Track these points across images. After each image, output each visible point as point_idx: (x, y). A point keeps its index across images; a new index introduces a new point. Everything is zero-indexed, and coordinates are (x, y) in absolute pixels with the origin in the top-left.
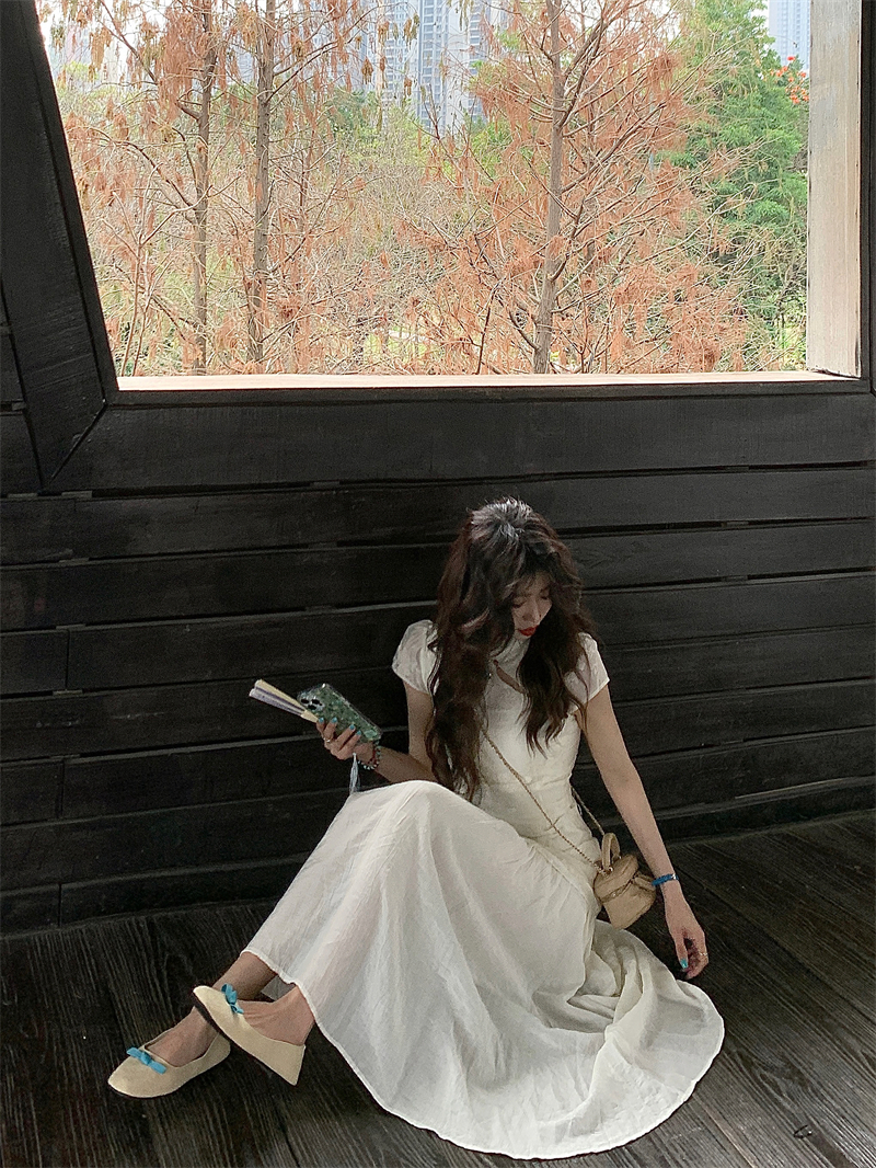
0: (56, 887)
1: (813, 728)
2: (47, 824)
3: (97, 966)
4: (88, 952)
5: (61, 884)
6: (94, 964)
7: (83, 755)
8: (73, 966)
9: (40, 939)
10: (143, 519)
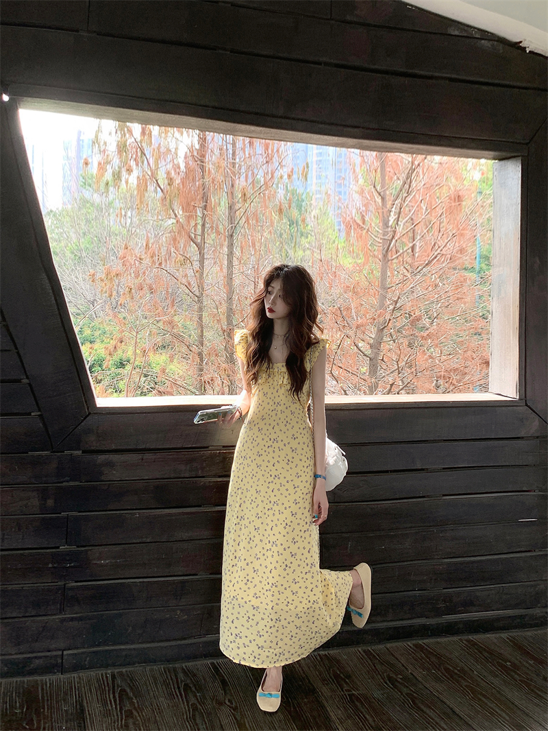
0: (61, 652)
2: (55, 617)
3: (79, 694)
4: (75, 687)
5: (63, 651)
6: (77, 693)
7: (76, 582)
8: (66, 694)
9: (50, 680)
10: (111, 464)
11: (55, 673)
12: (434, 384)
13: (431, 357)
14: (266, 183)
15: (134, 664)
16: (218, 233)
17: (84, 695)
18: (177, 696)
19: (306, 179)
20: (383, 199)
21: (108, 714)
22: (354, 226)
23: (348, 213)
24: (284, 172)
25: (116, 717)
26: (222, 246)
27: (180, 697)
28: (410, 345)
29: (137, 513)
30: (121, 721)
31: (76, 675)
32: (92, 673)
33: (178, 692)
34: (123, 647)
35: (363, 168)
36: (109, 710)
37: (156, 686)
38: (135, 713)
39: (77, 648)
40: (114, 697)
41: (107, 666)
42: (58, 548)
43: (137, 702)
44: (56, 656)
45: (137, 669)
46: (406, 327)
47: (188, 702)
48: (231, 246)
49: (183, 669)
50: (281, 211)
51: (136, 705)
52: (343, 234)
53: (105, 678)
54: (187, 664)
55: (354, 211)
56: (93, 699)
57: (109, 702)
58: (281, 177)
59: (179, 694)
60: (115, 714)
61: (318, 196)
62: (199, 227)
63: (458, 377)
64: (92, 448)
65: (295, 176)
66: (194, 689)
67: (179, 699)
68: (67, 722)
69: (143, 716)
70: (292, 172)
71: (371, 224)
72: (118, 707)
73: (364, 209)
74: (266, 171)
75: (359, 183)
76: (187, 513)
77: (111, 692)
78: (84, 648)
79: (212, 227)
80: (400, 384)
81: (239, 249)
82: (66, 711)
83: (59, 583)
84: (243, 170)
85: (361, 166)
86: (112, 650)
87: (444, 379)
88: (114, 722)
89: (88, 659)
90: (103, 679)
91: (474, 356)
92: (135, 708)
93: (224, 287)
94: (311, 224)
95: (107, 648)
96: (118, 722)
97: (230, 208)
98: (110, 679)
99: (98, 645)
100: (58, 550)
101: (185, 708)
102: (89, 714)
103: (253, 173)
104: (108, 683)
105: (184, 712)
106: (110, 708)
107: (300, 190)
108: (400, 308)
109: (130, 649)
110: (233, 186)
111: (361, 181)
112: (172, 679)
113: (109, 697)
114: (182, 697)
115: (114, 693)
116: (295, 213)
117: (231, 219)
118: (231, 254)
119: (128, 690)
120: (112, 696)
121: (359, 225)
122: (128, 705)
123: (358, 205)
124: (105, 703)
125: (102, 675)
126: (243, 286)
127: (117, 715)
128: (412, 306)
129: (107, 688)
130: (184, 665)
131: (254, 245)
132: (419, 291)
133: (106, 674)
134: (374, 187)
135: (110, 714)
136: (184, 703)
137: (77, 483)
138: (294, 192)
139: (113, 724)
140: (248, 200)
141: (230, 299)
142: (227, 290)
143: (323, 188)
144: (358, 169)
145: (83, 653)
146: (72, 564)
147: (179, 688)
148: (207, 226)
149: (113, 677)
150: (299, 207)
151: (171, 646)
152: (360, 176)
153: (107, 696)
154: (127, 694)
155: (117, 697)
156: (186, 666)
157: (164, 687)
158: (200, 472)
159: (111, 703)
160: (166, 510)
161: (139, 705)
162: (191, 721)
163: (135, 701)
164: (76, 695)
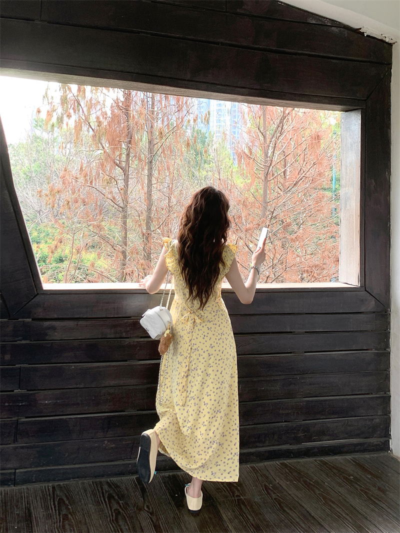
2: (10, 446)
3: (27, 502)
4: (24, 496)
5: (16, 469)
6: (26, 500)
7: (26, 418)
8: (18, 501)
9: (4, 490)
10: (54, 328)
11: (9, 485)
12: (299, 277)
13: (298, 256)
14: (177, 126)
15: (70, 479)
16: (140, 160)
17: (31, 502)
18: (102, 503)
19: (208, 123)
20: (264, 137)
21: (49, 517)
22: (244, 157)
23: (239, 146)
24: (191, 117)
25: (55, 519)
26: (143, 169)
27: (104, 504)
28: (283, 246)
29: (73, 366)
30: (60, 522)
31: (25, 487)
32: (37, 486)
33: (103, 500)
34: (61, 467)
35: (250, 115)
36: (50, 514)
37: (87, 495)
38: (70, 516)
39: (25, 468)
40: (54, 504)
41: (49, 481)
42: (13, 391)
43: (72, 508)
44: (11, 473)
45: (72, 482)
46: (280, 231)
47: (111, 508)
48: (150, 169)
49: (107, 482)
50: (188, 145)
51: (71, 510)
52: (236, 162)
53: (47, 490)
54: (111, 479)
55: (244, 146)
56: (38, 505)
57: (50, 508)
58: (189, 121)
59: (103, 502)
60: (55, 518)
61: (218, 135)
62: (124, 156)
63: (318, 272)
64: (40, 317)
65: (199, 120)
66: (116, 497)
67: (103, 505)
68: (18, 523)
69: (76, 518)
70: (197, 118)
71: (256, 155)
72: (57, 511)
73: (251, 144)
74: (178, 117)
75: (248, 126)
76: (113, 366)
77: (52, 500)
78: (31, 468)
79: (135, 156)
80: (273, 277)
81: (157, 172)
82: (18, 515)
83: (14, 419)
84: (160, 116)
85: (249, 114)
86: (53, 469)
87: (308, 273)
88: (54, 524)
89: (34, 475)
90: (45, 489)
91: (330, 255)
92: (70, 513)
93: (145, 201)
94: (212, 154)
95: (49, 468)
96: (57, 522)
97: (150, 142)
98: (51, 490)
99: (42, 466)
100: (13, 393)
101: (109, 513)
102: (35, 517)
103: (168, 118)
104: (49, 493)
105: (108, 515)
106: (51, 512)
107: (204, 130)
108: (275, 218)
109: (67, 469)
110: (152, 127)
111: (249, 125)
112: (99, 491)
113: (51, 504)
114: (106, 505)
115: (54, 501)
116: (199, 146)
117: (151, 150)
118: (150, 175)
119: (65, 499)
120: (52, 503)
121: (248, 156)
122: (65, 511)
123: (247, 141)
124: (47, 509)
125: (45, 487)
126: (160, 200)
127: (57, 518)
128: (284, 216)
129: (49, 498)
130: (108, 480)
131: (168, 169)
132: (290, 205)
133: (48, 487)
134: (259, 129)
135: (51, 516)
136: (108, 509)
137: (28, 342)
138: (199, 132)
139: (53, 525)
140: (164, 138)
141: (149, 210)
142: (147, 203)
143: (221, 129)
144: (246, 116)
145: (31, 471)
146: (24, 404)
147: (103, 496)
148: (131, 155)
149: (53, 488)
150: (203, 142)
151: (99, 466)
152: (248, 121)
153: (49, 504)
154: (64, 502)
155: (56, 503)
156: (110, 480)
157: (92, 497)
158: (124, 335)
159: (52, 508)
160: (95, 364)
161: (73, 511)
162: (114, 523)
163: (70, 507)
164: (25, 502)
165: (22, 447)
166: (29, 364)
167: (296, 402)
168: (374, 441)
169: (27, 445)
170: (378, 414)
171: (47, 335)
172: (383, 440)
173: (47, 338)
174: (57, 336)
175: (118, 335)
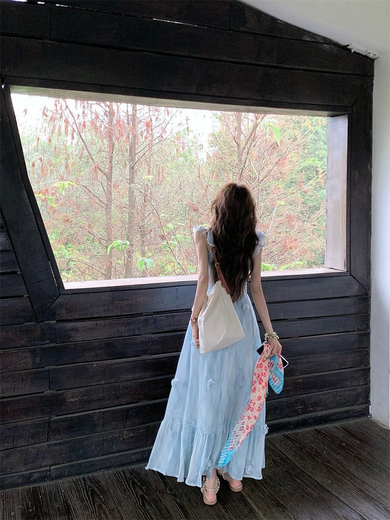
0: (48, 468)
1: (327, 389)
2: (44, 444)
4: (61, 490)
5: (50, 466)
7: (57, 416)
8: (56, 495)
10: (76, 329)
15: (97, 470)
17: (67, 495)
18: (128, 490)
27: (130, 491)
29: (95, 364)
30: (96, 513)
31: (60, 481)
32: (70, 479)
33: (128, 488)
37: (114, 484)
38: (103, 506)
39: (60, 464)
40: (88, 495)
41: (79, 474)
42: (44, 392)
43: (104, 497)
44: (46, 470)
45: (99, 473)
47: (137, 496)
51: (103, 500)
53: (79, 482)
54: (131, 467)
56: (73, 498)
64: (63, 318)
66: (139, 484)
68: (60, 516)
69: (109, 507)
72: (92, 502)
77: (85, 491)
78: (63, 463)
82: (58, 508)
83: (46, 418)
86: (83, 463)
88: (92, 514)
89: (67, 470)
92: (103, 502)
95: (79, 462)
96: (93, 512)
98: (83, 482)
99: (73, 461)
100: (43, 394)
101: (136, 499)
102: (73, 509)
104: (82, 485)
105: (135, 502)
106: (86, 503)
109: (94, 461)
112: (123, 479)
114: (132, 491)
115: (87, 492)
119: (96, 490)
120: (86, 495)
122: (98, 501)
124: (82, 500)
125: (77, 480)
127: (92, 508)
129: (82, 490)
130: (129, 468)
133: (80, 479)
135: (87, 507)
136: (134, 495)
137: (54, 345)
139: (90, 515)
145: (64, 467)
147: (128, 484)
149: (84, 480)
153: (83, 495)
154: (96, 492)
155: (90, 495)
157: (119, 485)
158: (137, 332)
159: (86, 499)
160: (114, 360)
161: (105, 500)
162: (141, 508)
163: (102, 497)
164: (62, 496)
165: (56, 444)
166: (57, 366)
167: (295, 380)
168: (357, 408)
169: (59, 441)
170: (361, 384)
171: (71, 337)
172: (364, 406)
173: (71, 339)
174: (79, 337)
175: (132, 333)
